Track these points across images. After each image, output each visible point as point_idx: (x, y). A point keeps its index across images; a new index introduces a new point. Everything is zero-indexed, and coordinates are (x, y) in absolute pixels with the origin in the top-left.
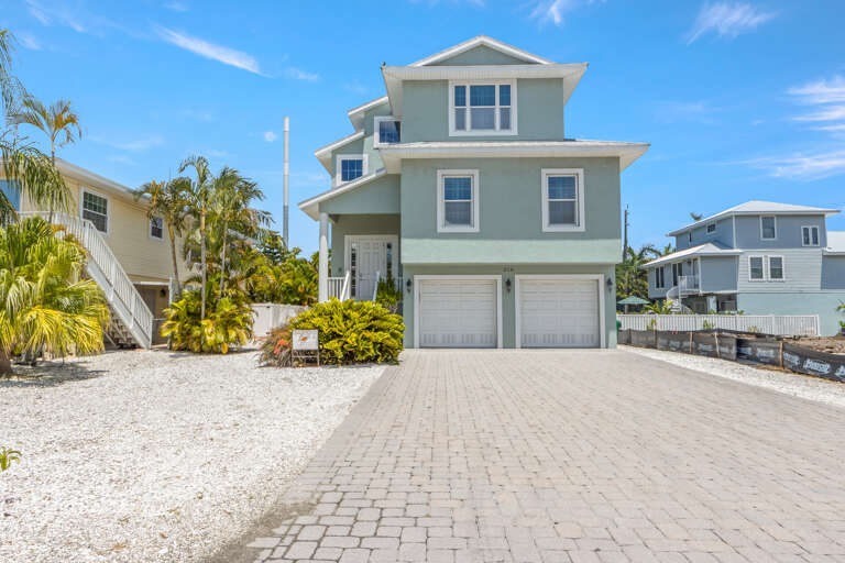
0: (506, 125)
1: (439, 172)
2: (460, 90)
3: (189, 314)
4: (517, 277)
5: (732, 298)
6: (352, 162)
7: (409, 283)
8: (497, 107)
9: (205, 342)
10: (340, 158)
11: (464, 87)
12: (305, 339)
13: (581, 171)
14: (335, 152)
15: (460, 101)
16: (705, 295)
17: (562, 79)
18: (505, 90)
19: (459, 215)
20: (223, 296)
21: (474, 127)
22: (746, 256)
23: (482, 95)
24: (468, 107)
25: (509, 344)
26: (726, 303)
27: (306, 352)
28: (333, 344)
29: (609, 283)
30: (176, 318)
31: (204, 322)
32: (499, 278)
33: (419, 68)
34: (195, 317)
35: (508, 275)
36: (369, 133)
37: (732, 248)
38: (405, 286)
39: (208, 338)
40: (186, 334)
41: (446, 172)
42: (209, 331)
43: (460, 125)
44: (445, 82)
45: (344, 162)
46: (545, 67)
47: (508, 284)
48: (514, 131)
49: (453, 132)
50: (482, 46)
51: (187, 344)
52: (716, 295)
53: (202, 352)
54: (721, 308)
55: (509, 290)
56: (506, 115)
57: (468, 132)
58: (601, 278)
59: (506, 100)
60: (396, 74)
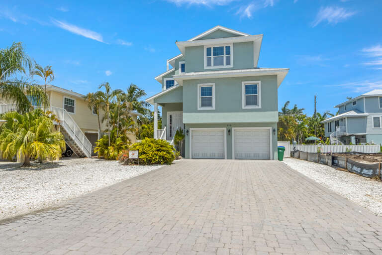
0: (228, 63)
1: (199, 85)
2: (209, 50)
3: (104, 144)
4: (233, 129)
5: (364, 137)
6: (170, 81)
7: (188, 131)
8: (225, 55)
9: (110, 155)
10: (165, 80)
11: (211, 48)
12: (134, 154)
13: (259, 82)
14: (163, 77)
15: (209, 54)
16: (350, 136)
17: (253, 42)
18: (228, 48)
19: (206, 102)
20: (118, 137)
21: (214, 65)
22: (371, 117)
23: (218, 51)
24: (212, 56)
25: (230, 157)
27: (134, 159)
28: (143, 156)
29: (274, 131)
30: (99, 146)
31: (109, 148)
32: (225, 129)
33: (191, 42)
34: (106, 145)
35: (229, 128)
36: (177, 69)
37: (364, 113)
38: (186, 133)
40: (102, 152)
41: (201, 85)
42: (112, 151)
43: (209, 64)
44: (203, 47)
45: (167, 82)
46: (246, 37)
47: (229, 131)
48: (232, 65)
49: (206, 67)
50: (219, 30)
51: (103, 156)
52: (356, 136)
53: (109, 159)
54: (357, 142)
55: (229, 134)
56: (228, 59)
57: (212, 67)
58: (271, 128)
59: (228, 52)
60: (182, 45)
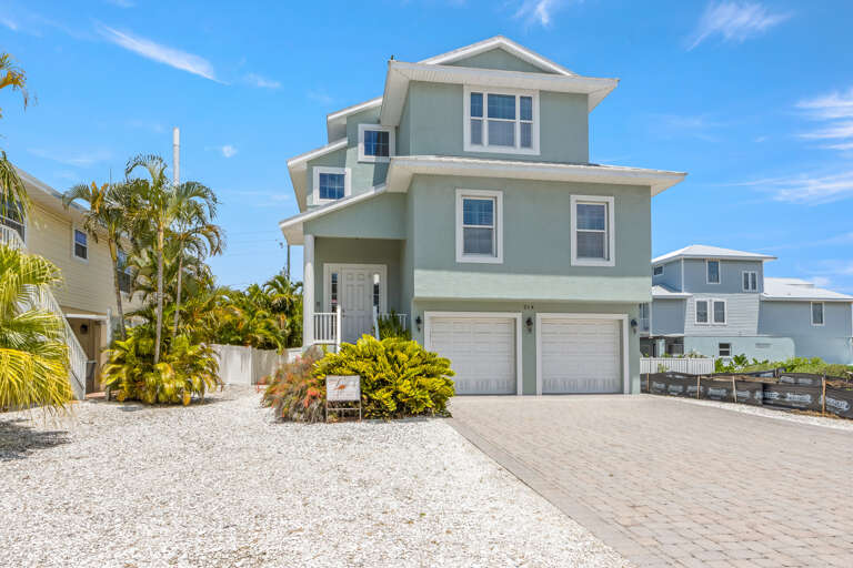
0: (527, 143)
1: (459, 193)
2: (476, 98)
3: (138, 354)
4: (539, 316)
5: (679, 341)
6: (332, 177)
7: (419, 321)
8: (518, 121)
9: (162, 390)
10: (317, 171)
11: (481, 95)
12: (342, 387)
13: (611, 200)
14: (311, 163)
15: (476, 111)
16: (658, 338)
17: (586, 95)
18: (526, 100)
19: (479, 243)
20: (178, 333)
21: (491, 142)
22: (693, 299)
23: (501, 105)
24: (485, 119)
25: (530, 391)
26: (674, 346)
27: (345, 404)
28: (381, 394)
29: (633, 323)
30: (121, 361)
31: (160, 366)
32: (519, 316)
33: (432, 67)
34: (147, 360)
35: (529, 313)
36: (353, 144)
37: (680, 291)
38: (413, 323)
39: (166, 386)
40: (135, 381)
41: (467, 192)
42: (167, 377)
43: (477, 139)
44: (460, 87)
45: (323, 176)
46: (567, 80)
47: (529, 322)
48: (536, 150)
49: (468, 147)
50: (499, 50)
51: (136, 394)
52: (665, 338)
53: (157, 403)
54: (670, 351)
55: (530, 330)
56: (526, 129)
57: (485, 148)
58: (625, 318)
59: (527, 114)
60: (403, 72)
